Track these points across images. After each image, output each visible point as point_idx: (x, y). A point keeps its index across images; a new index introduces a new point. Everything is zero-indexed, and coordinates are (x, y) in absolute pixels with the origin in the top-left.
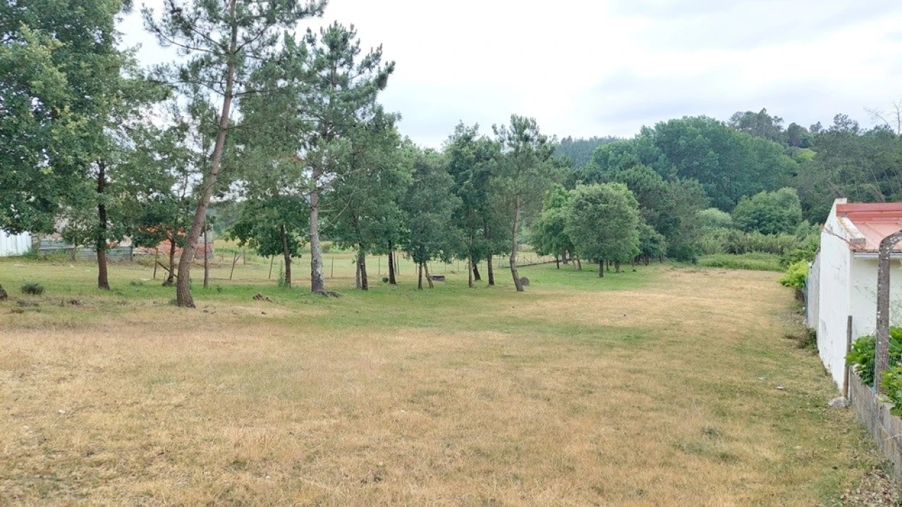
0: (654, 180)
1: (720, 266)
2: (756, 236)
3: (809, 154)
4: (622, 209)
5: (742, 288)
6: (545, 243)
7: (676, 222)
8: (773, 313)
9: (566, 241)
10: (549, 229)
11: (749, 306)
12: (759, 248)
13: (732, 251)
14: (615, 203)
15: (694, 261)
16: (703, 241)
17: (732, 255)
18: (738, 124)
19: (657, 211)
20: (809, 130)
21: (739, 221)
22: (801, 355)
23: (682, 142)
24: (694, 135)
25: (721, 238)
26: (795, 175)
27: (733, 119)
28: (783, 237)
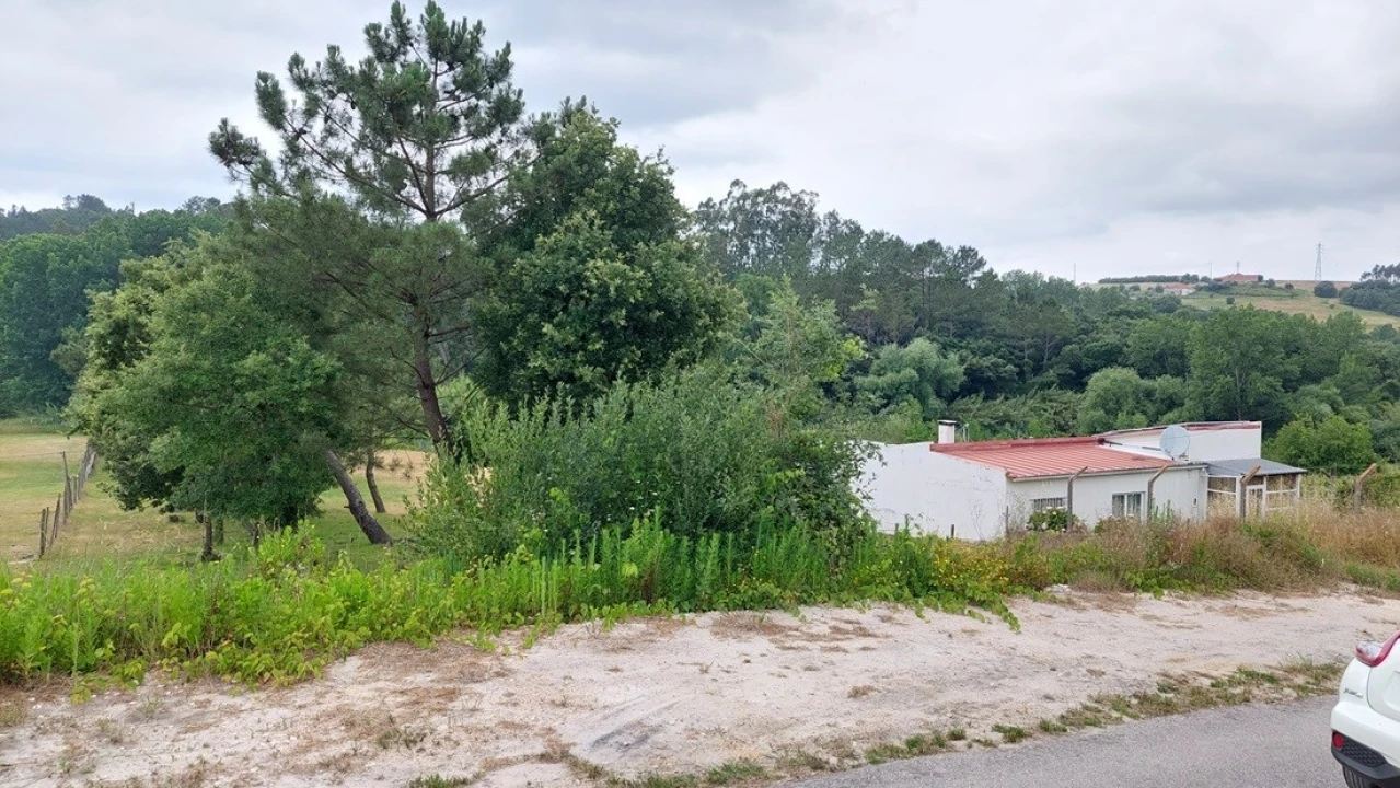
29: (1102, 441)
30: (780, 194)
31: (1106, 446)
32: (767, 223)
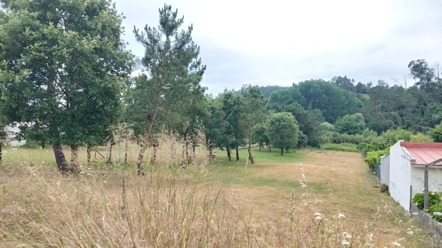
0: (301, 110)
1: (331, 149)
2: (345, 135)
3: (367, 97)
4: (292, 125)
5: (345, 162)
6: (255, 138)
7: (312, 129)
8: (362, 175)
9: (265, 138)
10: (257, 132)
11: (352, 171)
12: (347, 141)
13: (335, 142)
14: (288, 122)
15: (319, 147)
16: (322, 137)
17: (335, 144)
18: (335, 82)
19: (303, 124)
20: (366, 85)
21: (338, 128)
22: (383, 195)
23: (311, 91)
24: (317, 88)
25: (329, 136)
26: (361, 106)
27: (333, 80)
28: (358, 136)
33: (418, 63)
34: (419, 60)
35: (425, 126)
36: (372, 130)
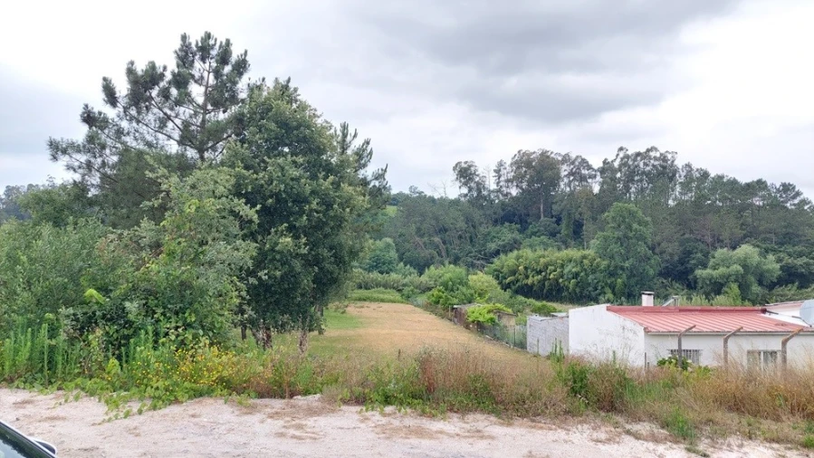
2: (375, 275)
12: (378, 285)
28: (393, 276)
29: (764, 311)
30: (653, 154)
31: (767, 315)
32: (644, 173)
33: (466, 166)
34: (466, 163)
35: (478, 260)
36: (408, 266)
